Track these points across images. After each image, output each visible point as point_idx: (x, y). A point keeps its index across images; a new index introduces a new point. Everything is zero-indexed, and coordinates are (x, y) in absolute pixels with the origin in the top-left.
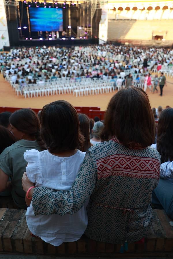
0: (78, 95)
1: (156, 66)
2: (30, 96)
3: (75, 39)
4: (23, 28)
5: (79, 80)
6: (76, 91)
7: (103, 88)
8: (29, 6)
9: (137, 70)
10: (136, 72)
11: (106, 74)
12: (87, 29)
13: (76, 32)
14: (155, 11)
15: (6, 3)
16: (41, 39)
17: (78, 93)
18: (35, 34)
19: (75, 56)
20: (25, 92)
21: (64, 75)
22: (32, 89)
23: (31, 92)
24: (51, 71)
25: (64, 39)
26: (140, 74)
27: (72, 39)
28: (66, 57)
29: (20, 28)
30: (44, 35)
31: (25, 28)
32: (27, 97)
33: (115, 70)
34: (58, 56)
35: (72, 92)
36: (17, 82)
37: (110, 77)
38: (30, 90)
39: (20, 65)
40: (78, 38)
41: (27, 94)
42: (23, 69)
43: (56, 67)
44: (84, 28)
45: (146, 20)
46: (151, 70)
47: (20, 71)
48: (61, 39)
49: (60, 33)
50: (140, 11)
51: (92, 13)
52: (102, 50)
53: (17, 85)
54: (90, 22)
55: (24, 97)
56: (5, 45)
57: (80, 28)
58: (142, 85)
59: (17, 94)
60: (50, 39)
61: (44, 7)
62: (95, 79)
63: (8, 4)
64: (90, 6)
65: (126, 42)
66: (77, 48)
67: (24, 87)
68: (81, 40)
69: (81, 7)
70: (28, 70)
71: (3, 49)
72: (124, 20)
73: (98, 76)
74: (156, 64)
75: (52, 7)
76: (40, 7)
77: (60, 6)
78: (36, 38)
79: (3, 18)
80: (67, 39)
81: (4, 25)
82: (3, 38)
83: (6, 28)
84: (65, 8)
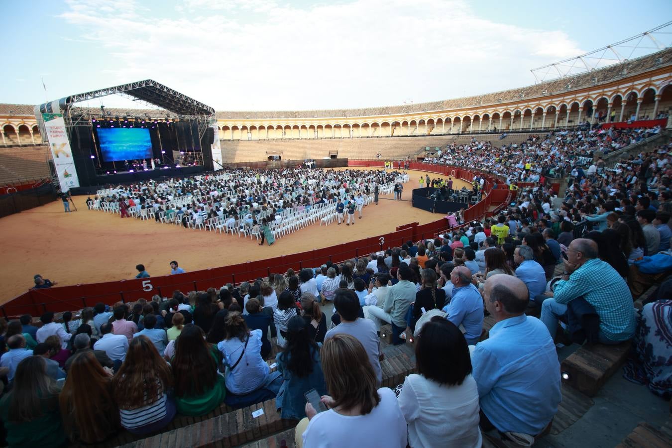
13: (174, 160)
15: (73, 123)
16: (132, 171)
27: (178, 167)
44: (187, 152)
45: (251, 140)
51: (199, 133)
57: (181, 152)
60: (146, 170)
68: (189, 167)
77: (148, 125)
78: (124, 170)
79: (64, 145)
80: (170, 168)
81: (67, 156)
82: (66, 175)
83: (71, 159)
84: (153, 128)
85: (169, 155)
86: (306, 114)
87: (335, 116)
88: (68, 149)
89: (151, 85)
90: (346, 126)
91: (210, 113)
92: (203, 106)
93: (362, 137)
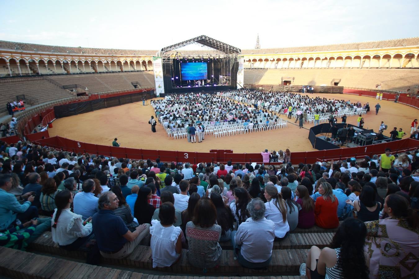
0: (217, 136)
1: (283, 110)
2: (179, 138)
3: (217, 85)
4: (175, 79)
5: (218, 124)
6: (216, 133)
7: (238, 130)
8: (181, 62)
9: (267, 114)
10: (265, 116)
11: (240, 118)
12: (227, 78)
13: (218, 80)
14: (283, 62)
15: (163, 61)
16: (189, 87)
17: (217, 135)
18: (185, 83)
19: (216, 101)
20: (175, 135)
21: (206, 120)
22: (181, 132)
23: (180, 134)
24: (196, 116)
25: (208, 86)
26: (269, 118)
27: (215, 85)
28: (209, 103)
29: (173, 79)
30: (192, 83)
31: (177, 78)
32: (176, 138)
33: (248, 115)
34: (202, 102)
35: (212, 134)
36: (169, 127)
37: (244, 121)
38: (178, 132)
39: (171, 111)
40: (220, 85)
41: (176, 136)
42: (174, 114)
43: (200, 112)
44: (224, 77)
45: (276, 69)
46: (279, 113)
47: (171, 116)
48: (206, 86)
49: (205, 81)
50: (271, 62)
51: (231, 65)
52: (239, 95)
53: (168, 129)
54: (229, 72)
55: (174, 138)
56: (161, 92)
57: (221, 77)
58: (270, 127)
59: (168, 136)
60: (197, 86)
61: (192, 62)
62: (231, 122)
63: (165, 62)
64: (229, 60)
65: (260, 87)
66: (218, 94)
67: (174, 131)
68: (222, 86)
69: (222, 61)
70: (178, 116)
71: (159, 96)
72: (258, 69)
73: (234, 120)
74: (283, 108)
75: (198, 62)
76: (189, 62)
77: (205, 61)
78: (186, 86)
79: (160, 72)
80: (211, 86)
81: (161, 78)
82: (159, 87)
83: (162, 79)
84: (209, 62)
85: (217, 78)
86: (322, 48)
87: (348, 49)
88: (161, 74)
89: (203, 38)
90: (358, 57)
91: (237, 52)
92: (234, 48)
93: (371, 68)
